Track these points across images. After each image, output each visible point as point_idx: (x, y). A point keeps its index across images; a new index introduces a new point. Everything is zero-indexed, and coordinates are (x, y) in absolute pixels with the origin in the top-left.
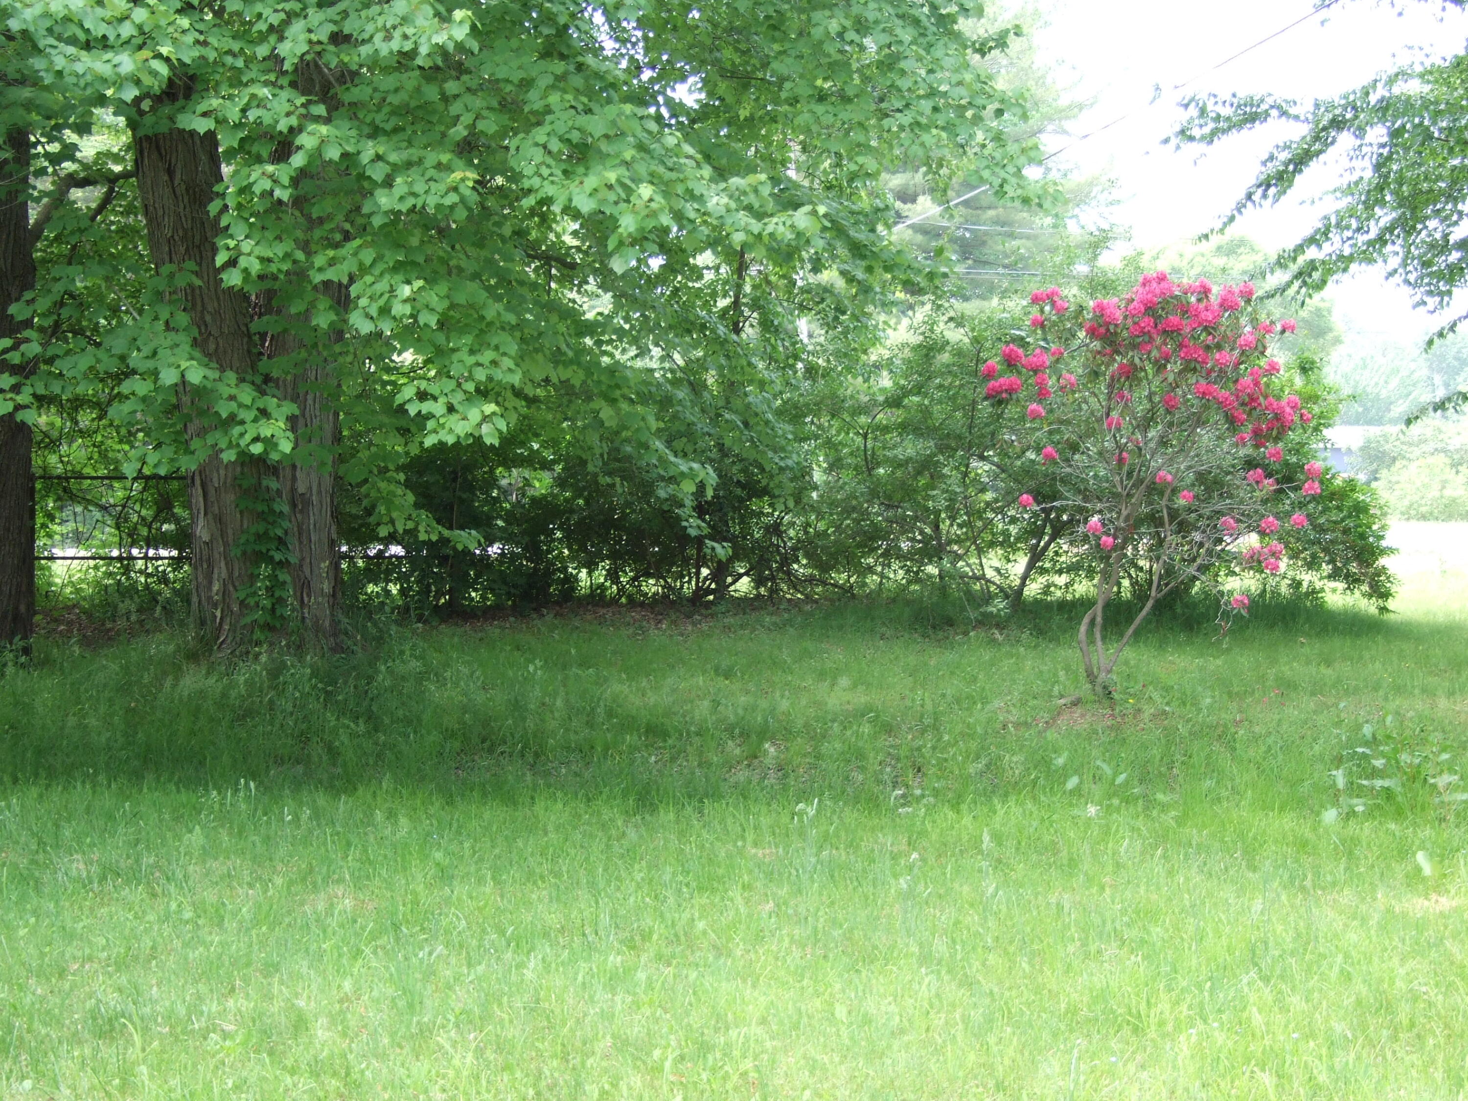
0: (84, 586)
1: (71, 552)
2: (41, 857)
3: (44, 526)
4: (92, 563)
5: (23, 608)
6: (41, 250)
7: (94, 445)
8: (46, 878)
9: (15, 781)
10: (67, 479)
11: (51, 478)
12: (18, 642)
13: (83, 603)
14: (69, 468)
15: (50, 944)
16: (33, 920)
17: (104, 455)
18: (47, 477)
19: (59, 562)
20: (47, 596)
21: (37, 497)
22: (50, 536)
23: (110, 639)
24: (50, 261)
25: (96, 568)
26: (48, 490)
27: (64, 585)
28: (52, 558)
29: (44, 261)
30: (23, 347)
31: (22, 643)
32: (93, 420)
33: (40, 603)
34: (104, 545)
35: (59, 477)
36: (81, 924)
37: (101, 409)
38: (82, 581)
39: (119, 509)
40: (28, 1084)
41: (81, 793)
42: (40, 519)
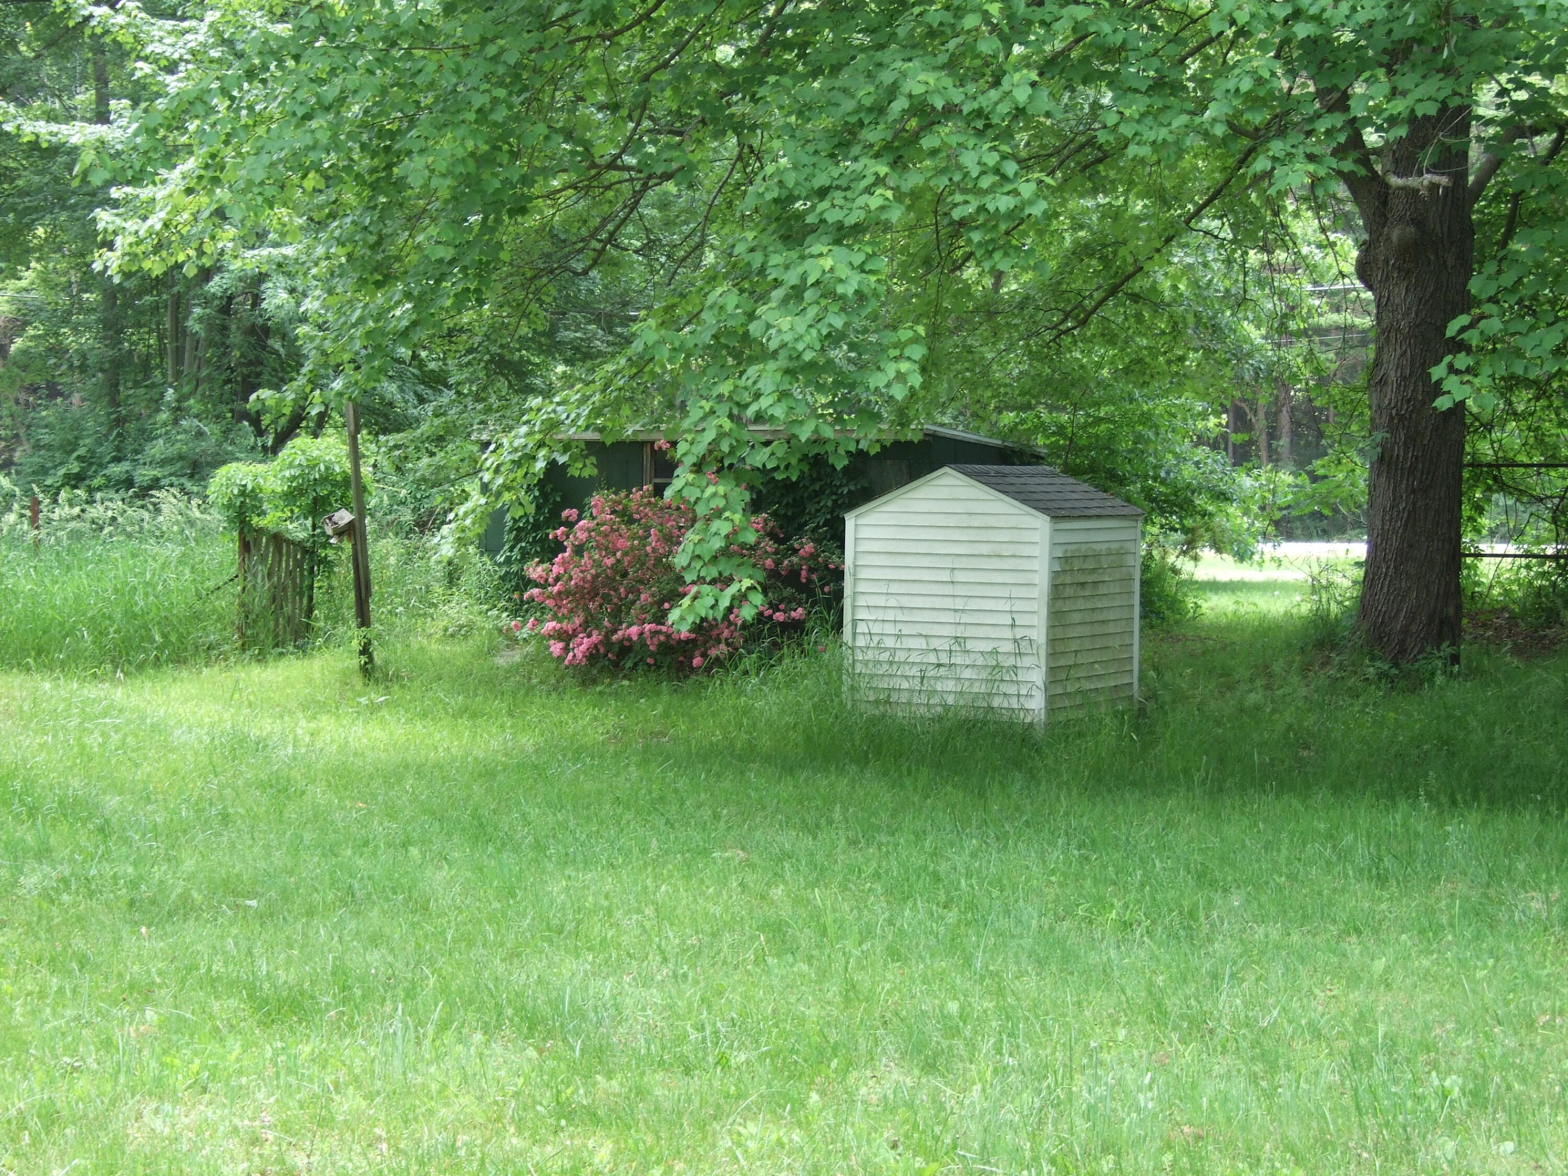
0: (1515, 588)
1: (1500, 548)
2: (1492, 892)
3: (1471, 519)
4: (1524, 561)
5: (1451, 611)
6: (1478, 211)
7: (1529, 429)
8: (1503, 916)
9: (1454, 803)
10: (1498, 467)
11: (1480, 465)
12: (1446, 649)
13: (1512, 606)
14: (1500, 454)
15: (1513, 991)
16: (1491, 962)
17: (1540, 441)
18: (1476, 464)
19: (1486, 559)
20: (1472, 598)
21: (1464, 487)
22: (1477, 531)
23: (1544, 648)
24: (1488, 222)
25: (1528, 567)
26: (1476, 479)
27: (1491, 587)
28: (1478, 555)
29: (1481, 223)
30: (1483, 324)
31: (1449, 650)
32: (1529, 400)
33: (1467, 605)
34: (1538, 541)
35: (1489, 465)
36: (1546, 972)
37: (1539, 388)
38: (1512, 582)
39: (1556, 501)
40: (1509, 1146)
41: (1529, 821)
42: (1466, 510)
